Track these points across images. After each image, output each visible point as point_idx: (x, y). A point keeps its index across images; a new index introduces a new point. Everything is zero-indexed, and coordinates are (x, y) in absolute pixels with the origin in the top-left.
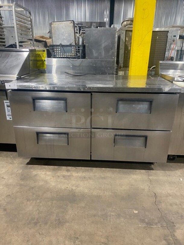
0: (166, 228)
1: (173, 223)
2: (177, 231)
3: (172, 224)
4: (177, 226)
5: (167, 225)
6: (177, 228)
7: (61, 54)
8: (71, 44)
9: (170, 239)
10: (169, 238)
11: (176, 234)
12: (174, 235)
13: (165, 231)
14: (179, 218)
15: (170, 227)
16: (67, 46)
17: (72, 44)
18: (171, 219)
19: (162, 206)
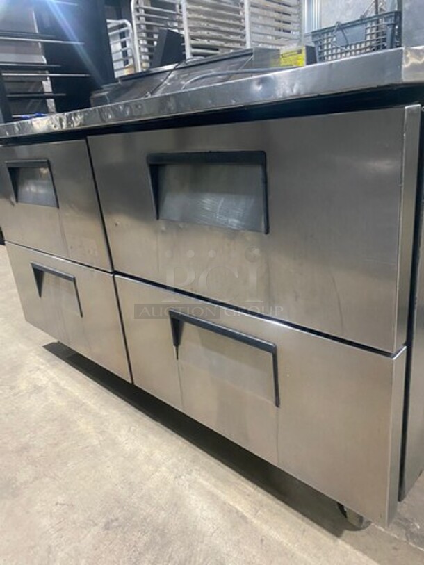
7: (339, 51)
8: (363, 16)
16: (354, 24)
17: (367, 16)
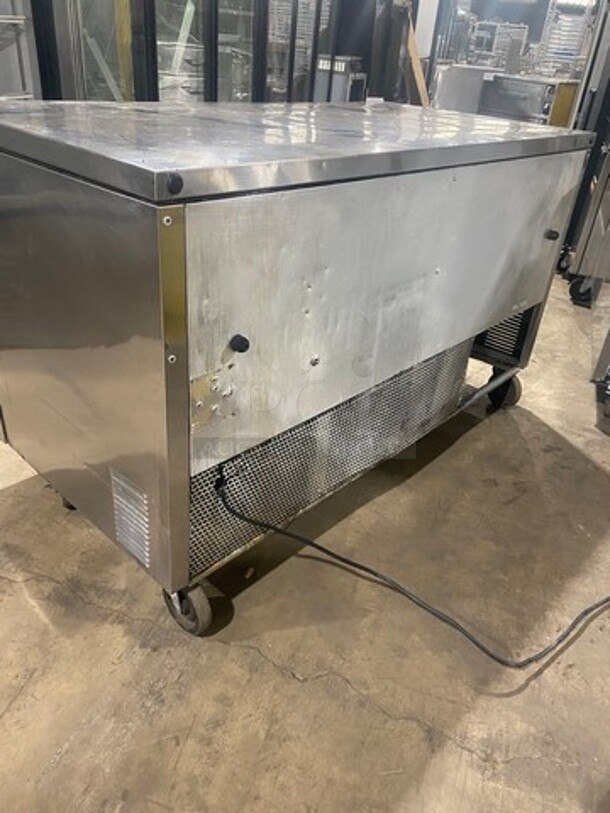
0: (153, 619)
1: (155, 649)
2: (125, 639)
3: (153, 642)
4: (139, 656)
5: (160, 628)
6: (132, 647)
9: (119, 602)
10: (122, 605)
11: (119, 630)
12: (121, 622)
13: (147, 610)
14: (159, 680)
15: (150, 630)
18: (169, 653)
19: (233, 660)
